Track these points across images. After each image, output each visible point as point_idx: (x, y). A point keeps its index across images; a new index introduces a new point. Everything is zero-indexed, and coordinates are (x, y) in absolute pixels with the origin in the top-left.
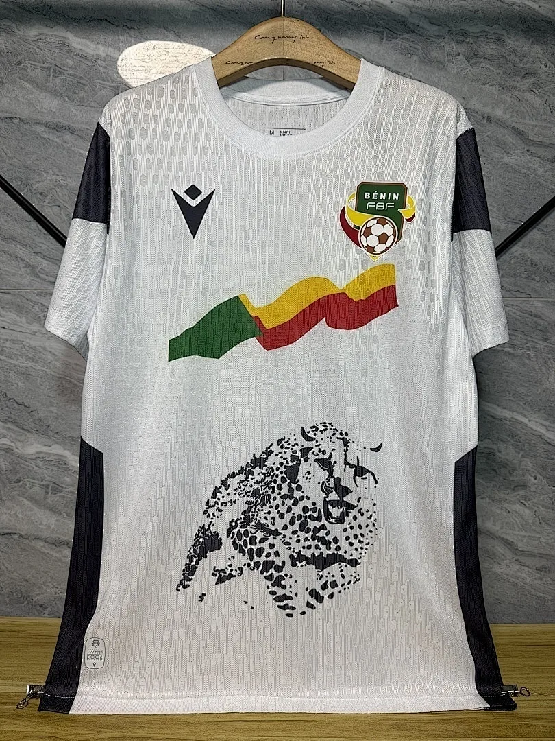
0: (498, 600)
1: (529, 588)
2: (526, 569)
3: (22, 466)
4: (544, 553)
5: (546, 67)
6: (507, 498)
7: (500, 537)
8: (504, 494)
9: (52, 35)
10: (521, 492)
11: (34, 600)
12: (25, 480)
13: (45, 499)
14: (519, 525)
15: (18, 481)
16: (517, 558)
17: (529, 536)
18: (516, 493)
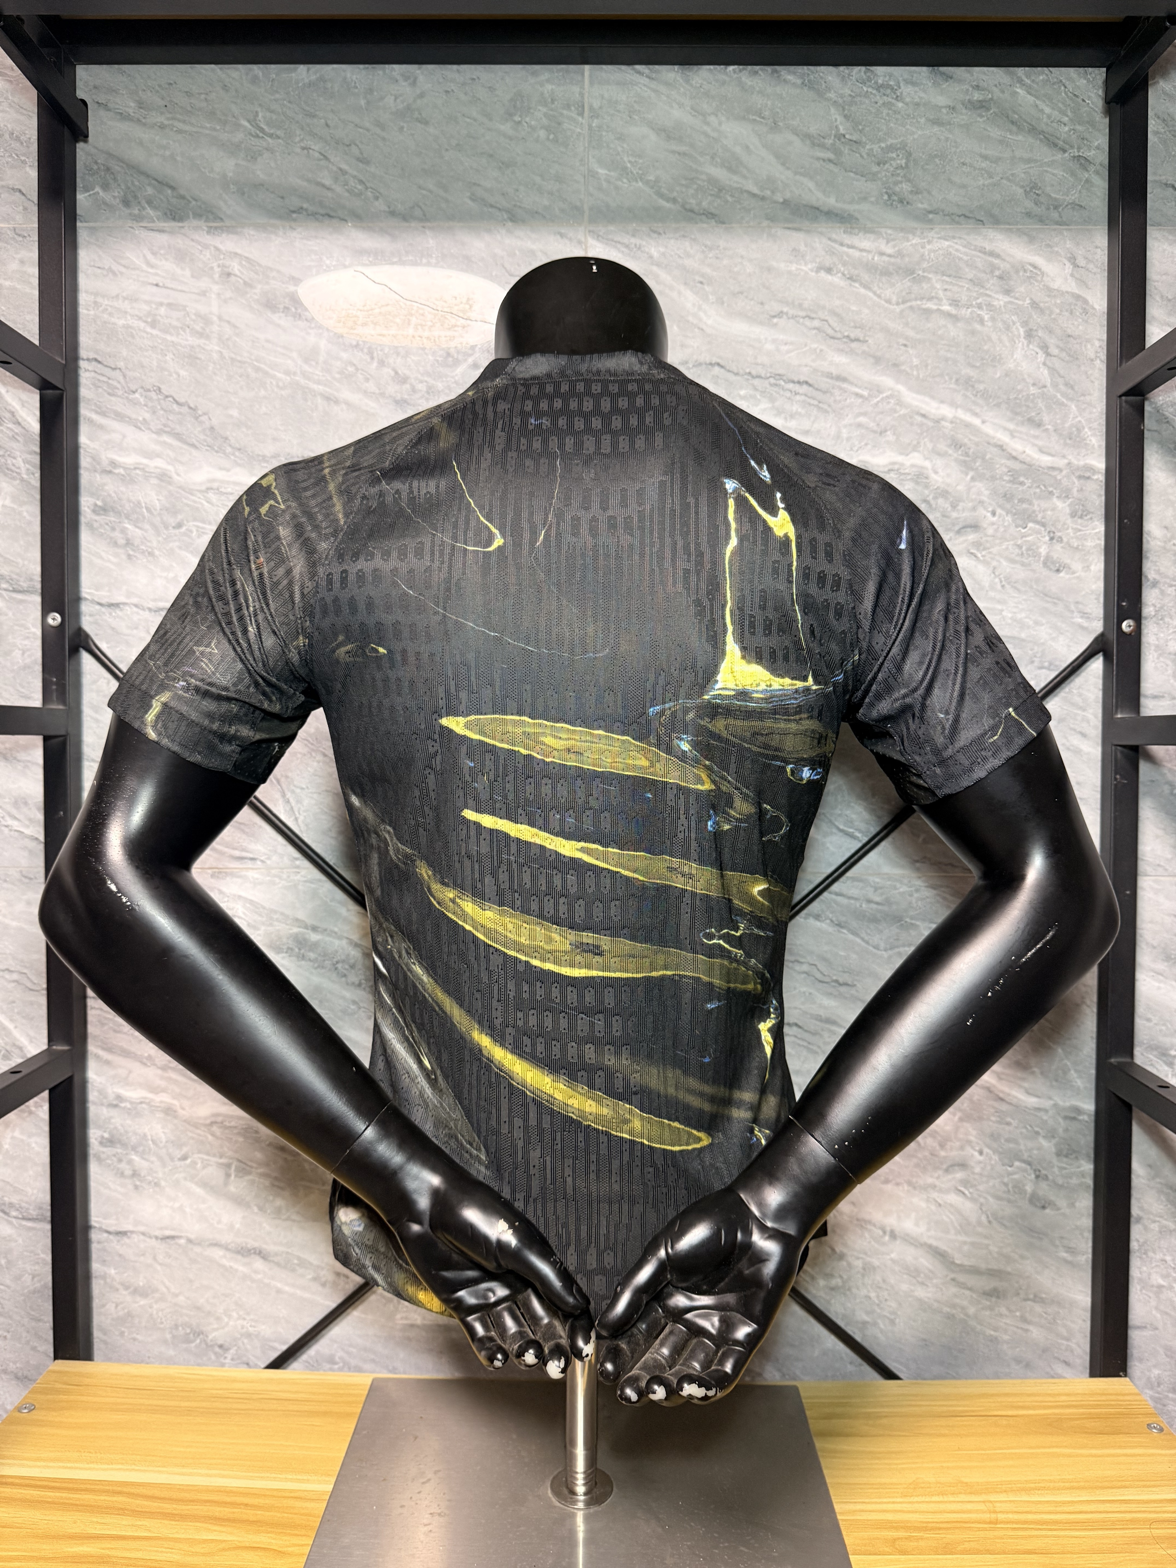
0: (925, 1340)
1: (973, 1323)
2: (967, 1292)
3: (190, 1134)
4: (995, 1267)
5: (994, 514)
6: (937, 1183)
7: (925, 1244)
8: (932, 1177)
9: (228, 482)
10: (959, 1175)
11: (210, 1337)
12: (196, 1156)
13: (226, 1184)
14: (956, 1224)
15: (184, 1158)
16: (953, 1276)
17: (973, 1244)
18: (950, 1177)
